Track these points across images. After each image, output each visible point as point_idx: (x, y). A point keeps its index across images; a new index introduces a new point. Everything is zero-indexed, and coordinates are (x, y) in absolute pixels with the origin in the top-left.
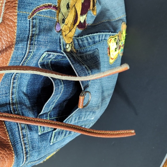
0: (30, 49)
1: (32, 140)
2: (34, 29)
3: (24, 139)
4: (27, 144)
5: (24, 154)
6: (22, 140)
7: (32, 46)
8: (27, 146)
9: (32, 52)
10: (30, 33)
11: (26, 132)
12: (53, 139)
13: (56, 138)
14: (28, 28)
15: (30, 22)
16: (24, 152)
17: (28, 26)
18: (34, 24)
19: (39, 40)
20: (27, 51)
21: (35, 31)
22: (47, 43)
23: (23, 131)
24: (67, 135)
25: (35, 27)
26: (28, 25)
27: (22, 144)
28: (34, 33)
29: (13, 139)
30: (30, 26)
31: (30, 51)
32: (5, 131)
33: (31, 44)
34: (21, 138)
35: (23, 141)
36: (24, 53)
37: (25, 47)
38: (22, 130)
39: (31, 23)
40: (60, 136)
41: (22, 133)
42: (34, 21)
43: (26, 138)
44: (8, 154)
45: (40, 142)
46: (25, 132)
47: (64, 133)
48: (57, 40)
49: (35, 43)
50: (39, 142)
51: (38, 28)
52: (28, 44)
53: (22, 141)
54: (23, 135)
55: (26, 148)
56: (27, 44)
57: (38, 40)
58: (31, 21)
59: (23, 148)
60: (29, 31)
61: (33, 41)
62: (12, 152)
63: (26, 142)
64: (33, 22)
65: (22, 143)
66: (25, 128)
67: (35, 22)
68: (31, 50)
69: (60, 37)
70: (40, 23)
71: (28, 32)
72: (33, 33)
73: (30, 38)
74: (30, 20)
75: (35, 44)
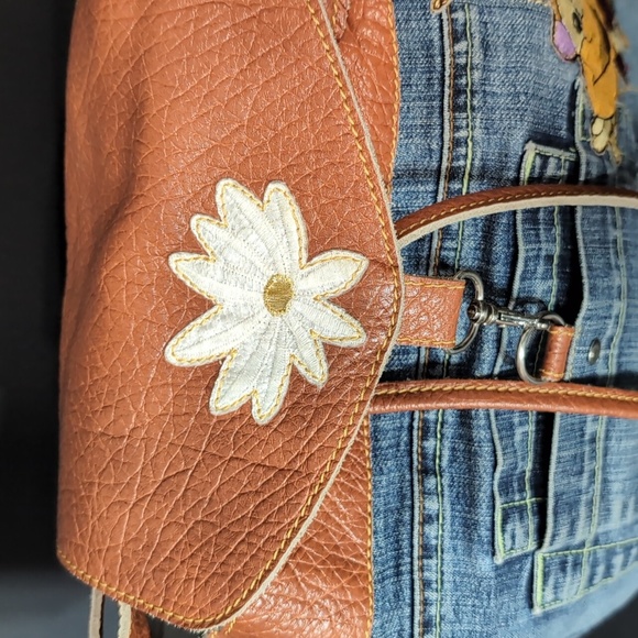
0: (456, 128)
1: (458, 579)
2: (461, 46)
3: (425, 561)
4: (434, 586)
5: (416, 626)
6: (416, 562)
7: (464, 115)
8: (432, 596)
9: (470, 144)
10: (447, 66)
11: (437, 538)
12: (544, 590)
13: (556, 588)
14: (437, 43)
15: (442, 21)
16: (418, 618)
17: (436, 39)
18: (460, 29)
19: (488, 89)
20: (447, 136)
21: (467, 52)
22: (523, 98)
23: (427, 529)
24: (597, 579)
25: (466, 39)
26: (435, 36)
27: (412, 580)
28: (462, 61)
29: (383, 551)
30: (442, 38)
31: (456, 135)
32: (366, 511)
33: (456, 108)
34: (416, 554)
35: (422, 569)
36: (435, 146)
37: (436, 121)
38: (422, 524)
39: (445, 24)
40: (568, 579)
41: (423, 535)
42: (459, 15)
43: (433, 562)
44: (347, 602)
45: (492, 596)
46: (433, 534)
47: (586, 570)
48: (559, 93)
49: (475, 103)
50: (489, 595)
51: (477, 42)
52: (446, 108)
53: (416, 568)
54: (425, 547)
55: (425, 603)
56: (442, 108)
57: (484, 91)
58: (445, 17)
59: (418, 598)
60: (443, 55)
61: (463, 97)
62: (366, 602)
63: (432, 576)
64: (453, 21)
65: (416, 577)
66: (438, 520)
67: (461, 21)
68: (462, 134)
69: (577, 84)
70: (486, 23)
71: (438, 60)
72: (458, 61)
73: (447, 82)
74: (441, 15)
75: (473, 109)
